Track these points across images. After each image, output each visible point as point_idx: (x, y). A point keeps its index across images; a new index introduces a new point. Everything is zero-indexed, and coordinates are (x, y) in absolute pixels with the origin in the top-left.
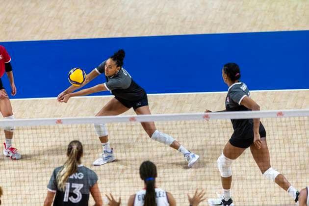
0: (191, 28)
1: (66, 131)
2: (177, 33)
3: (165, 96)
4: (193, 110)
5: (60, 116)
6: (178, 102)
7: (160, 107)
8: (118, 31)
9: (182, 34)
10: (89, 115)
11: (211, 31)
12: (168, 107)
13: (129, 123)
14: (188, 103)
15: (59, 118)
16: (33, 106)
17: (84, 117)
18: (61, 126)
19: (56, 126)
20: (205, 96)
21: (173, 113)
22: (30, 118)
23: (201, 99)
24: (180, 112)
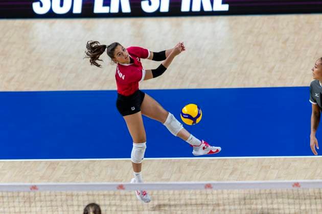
0: (279, 79)
1: (129, 198)
2: (262, 85)
3: (247, 160)
4: (279, 178)
5: (121, 181)
6: (262, 167)
7: (241, 173)
8: (192, 82)
9: (269, 86)
10: (156, 181)
11: (303, 83)
12: (249, 173)
13: (204, 191)
14: (273, 169)
15: (120, 183)
16: (89, 168)
17: (149, 183)
18: (122, 192)
19: (117, 192)
20: (295, 161)
21: (256, 180)
22: (85, 182)
23: (290, 164)
24: (264, 180)
